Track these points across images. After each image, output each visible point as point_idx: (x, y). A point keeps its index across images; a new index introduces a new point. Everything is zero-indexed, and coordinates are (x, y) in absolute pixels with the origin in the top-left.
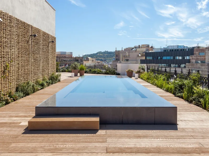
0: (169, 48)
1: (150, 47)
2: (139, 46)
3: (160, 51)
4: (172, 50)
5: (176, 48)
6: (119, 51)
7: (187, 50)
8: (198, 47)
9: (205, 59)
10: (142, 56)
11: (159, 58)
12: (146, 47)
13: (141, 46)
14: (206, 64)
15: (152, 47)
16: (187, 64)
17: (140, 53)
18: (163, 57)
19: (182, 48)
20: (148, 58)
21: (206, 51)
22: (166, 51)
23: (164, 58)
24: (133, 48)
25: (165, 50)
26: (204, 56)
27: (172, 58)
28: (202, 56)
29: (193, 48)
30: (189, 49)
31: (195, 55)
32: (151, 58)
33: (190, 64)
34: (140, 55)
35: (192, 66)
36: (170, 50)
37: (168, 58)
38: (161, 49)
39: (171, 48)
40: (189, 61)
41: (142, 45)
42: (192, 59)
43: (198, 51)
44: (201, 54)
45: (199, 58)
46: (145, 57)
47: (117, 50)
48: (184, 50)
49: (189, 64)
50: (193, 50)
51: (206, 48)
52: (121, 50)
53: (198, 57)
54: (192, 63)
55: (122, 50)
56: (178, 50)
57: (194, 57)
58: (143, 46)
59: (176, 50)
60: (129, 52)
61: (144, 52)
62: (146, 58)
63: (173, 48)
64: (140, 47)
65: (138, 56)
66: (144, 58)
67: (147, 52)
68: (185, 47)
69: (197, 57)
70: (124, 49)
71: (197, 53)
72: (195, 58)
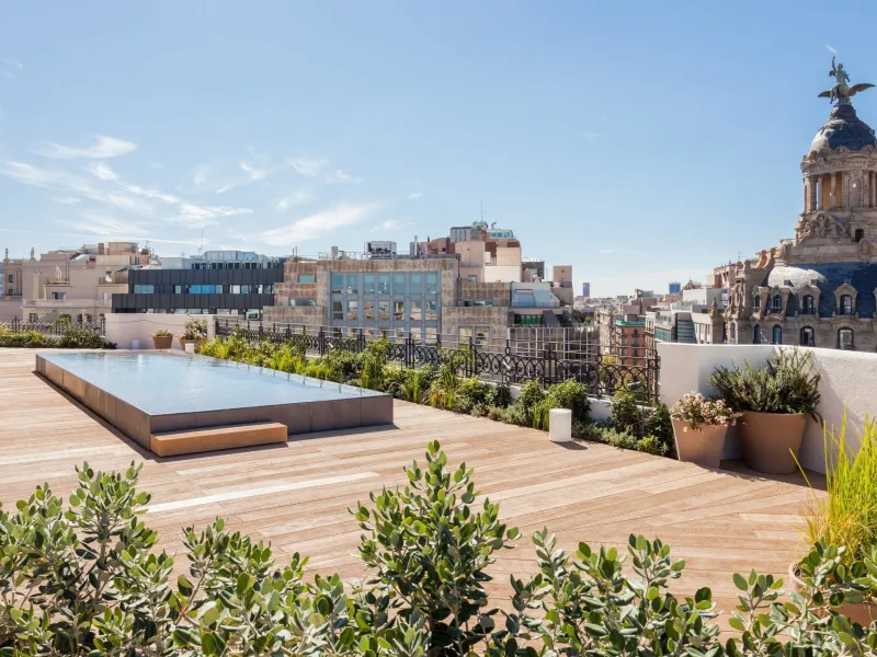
0: (209, 258)
1: (140, 250)
2: (101, 246)
3: (179, 266)
4: (220, 265)
5: (231, 259)
6: (19, 263)
7: (265, 266)
8: (296, 259)
9: (314, 294)
10: (118, 281)
11: (178, 290)
12: (127, 250)
13: (106, 246)
14: (319, 309)
15: (145, 252)
16: (266, 308)
17: (109, 273)
18: (189, 286)
19: (251, 260)
20: (140, 289)
21: (318, 272)
22: (201, 267)
23: (195, 290)
24: (78, 254)
25: (197, 266)
26: (313, 286)
27: (220, 289)
28: (308, 286)
29: (283, 260)
30: (269, 264)
31: (288, 283)
32: (149, 289)
33: (276, 307)
34: (108, 279)
35: (279, 313)
36: (214, 265)
37: (207, 289)
38: (184, 260)
39: (215, 259)
40: (271, 301)
41: (110, 244)
42: (281, 292)
43: (295, 271)
44: (305, 279)
45: (299, 290)
46: (127, 285)
47: (11, 257)
48: (254, 265)
49: (271, 308)
50: (283, 267)
51: (319, 263)
52: (28, 257)
53: (297, 287)
54: (281, 304)
55: (33, 259)
56: (237, 265)
57: (284, 289)
58: (116, 249)
59: (231, 265)
60: (66, 268)
61: (125, 269)
62: (132, 289)
63: (221, 258)
64: (106, 251)
65: (102, 282)
66: (124, 289)
67: (135, 268)
68: (257, 256)
69: (294, 289)
70: (42, 255)
71: (293, 275)
72: (288, 290)
